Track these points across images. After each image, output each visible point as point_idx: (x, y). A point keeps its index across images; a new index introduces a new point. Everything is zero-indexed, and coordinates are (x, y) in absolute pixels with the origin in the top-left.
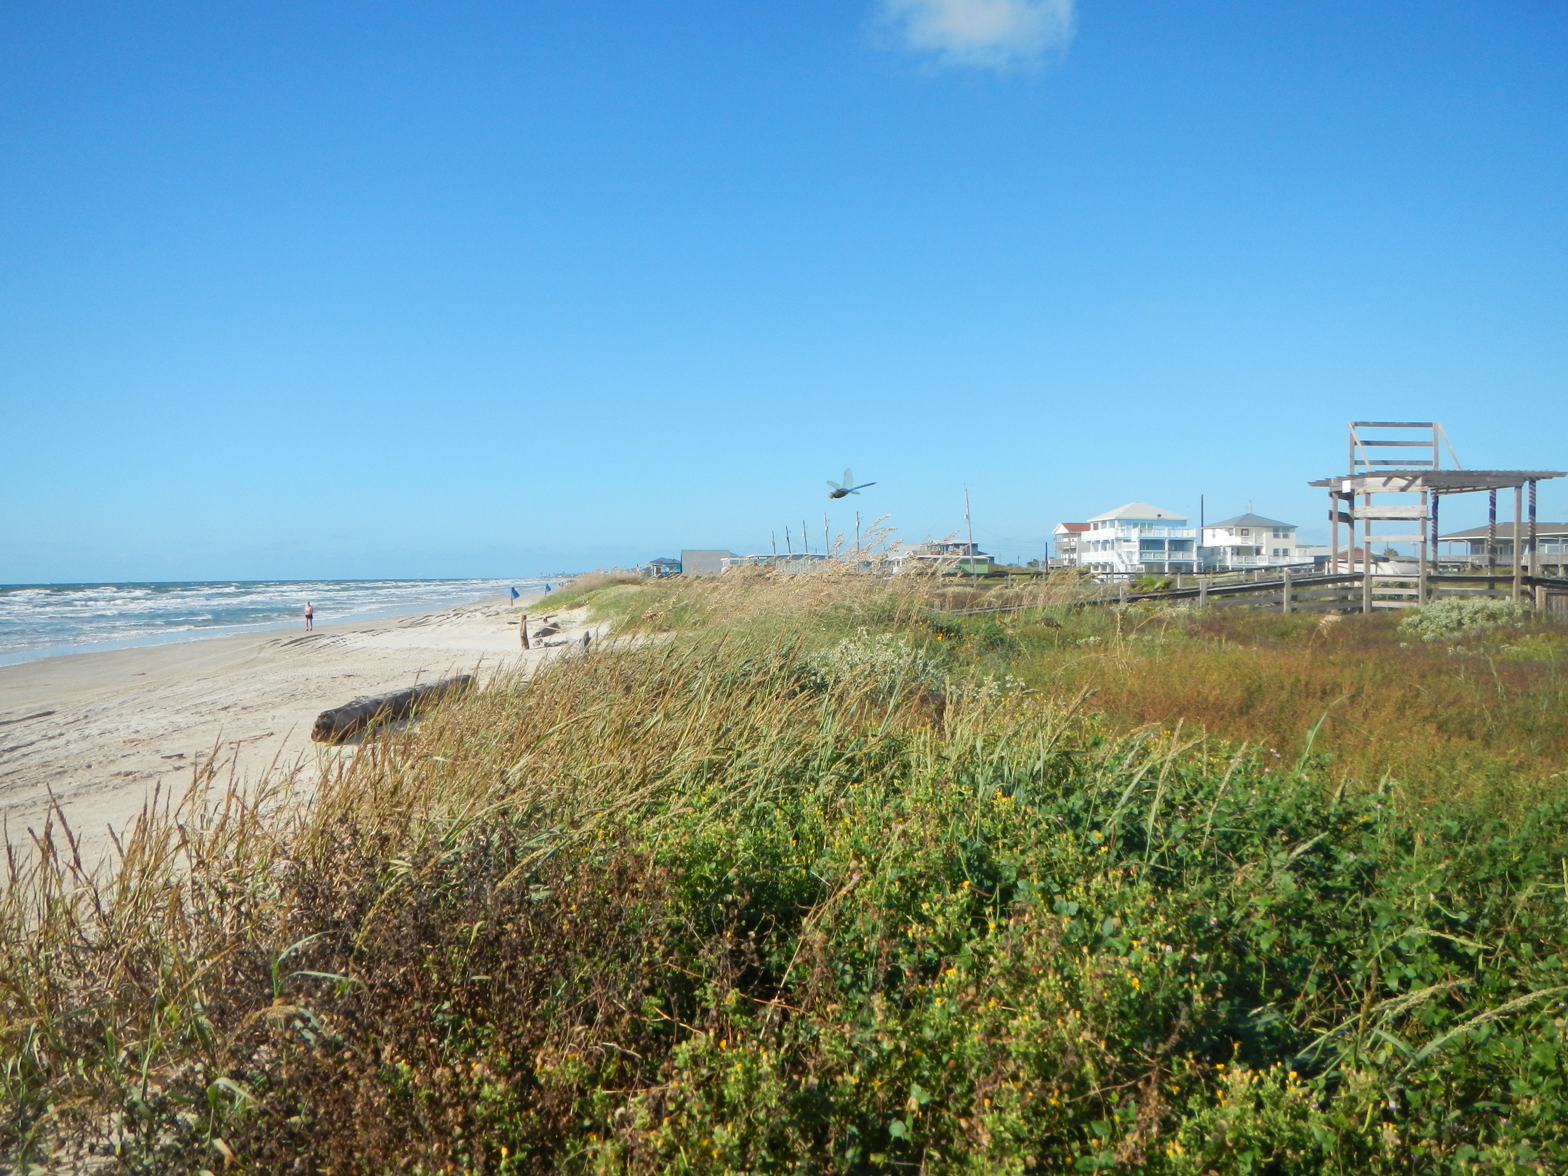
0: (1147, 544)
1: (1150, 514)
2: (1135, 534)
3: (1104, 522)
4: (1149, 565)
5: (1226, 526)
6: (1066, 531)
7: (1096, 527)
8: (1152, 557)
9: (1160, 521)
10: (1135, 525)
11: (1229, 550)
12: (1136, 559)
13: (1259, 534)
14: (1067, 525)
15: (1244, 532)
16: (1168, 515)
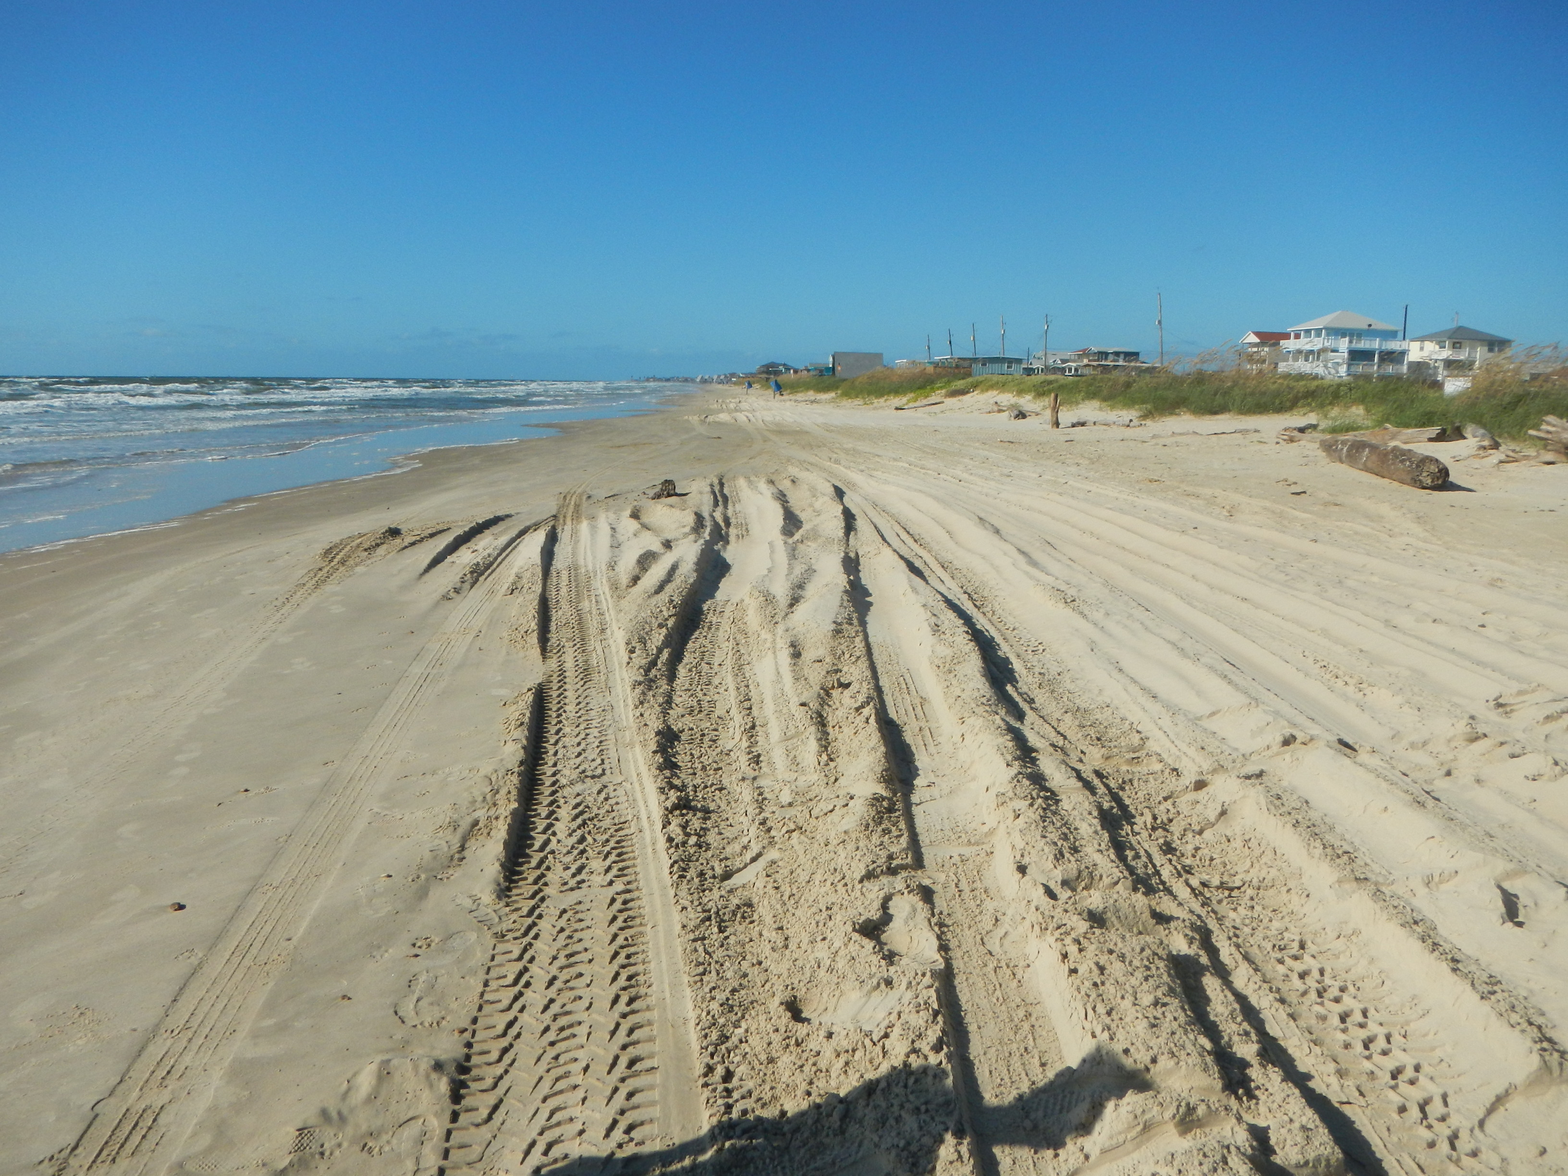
0: (1356, 356)
1: (1360, 323)
2: (1344, 345)
3: (1308, 332)
4: (1356, 377)
5: (1438, 338)
6: (1257, 340)
7: (1297, 336)
8: (1360, 369)
9: (1370, 332)
10: (1344, 335)
11: (1441, 365)
12: (1343, 370)
13: (1473, 349)
14: (1257, 334)
15: (1456, 345)
16: (1378, 325)
